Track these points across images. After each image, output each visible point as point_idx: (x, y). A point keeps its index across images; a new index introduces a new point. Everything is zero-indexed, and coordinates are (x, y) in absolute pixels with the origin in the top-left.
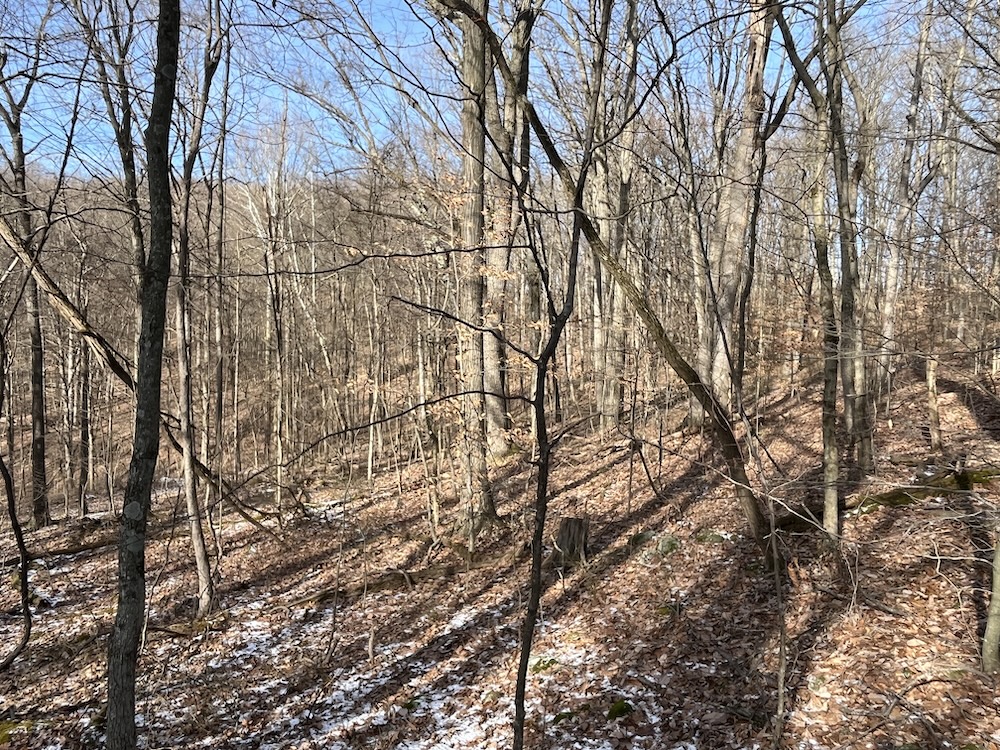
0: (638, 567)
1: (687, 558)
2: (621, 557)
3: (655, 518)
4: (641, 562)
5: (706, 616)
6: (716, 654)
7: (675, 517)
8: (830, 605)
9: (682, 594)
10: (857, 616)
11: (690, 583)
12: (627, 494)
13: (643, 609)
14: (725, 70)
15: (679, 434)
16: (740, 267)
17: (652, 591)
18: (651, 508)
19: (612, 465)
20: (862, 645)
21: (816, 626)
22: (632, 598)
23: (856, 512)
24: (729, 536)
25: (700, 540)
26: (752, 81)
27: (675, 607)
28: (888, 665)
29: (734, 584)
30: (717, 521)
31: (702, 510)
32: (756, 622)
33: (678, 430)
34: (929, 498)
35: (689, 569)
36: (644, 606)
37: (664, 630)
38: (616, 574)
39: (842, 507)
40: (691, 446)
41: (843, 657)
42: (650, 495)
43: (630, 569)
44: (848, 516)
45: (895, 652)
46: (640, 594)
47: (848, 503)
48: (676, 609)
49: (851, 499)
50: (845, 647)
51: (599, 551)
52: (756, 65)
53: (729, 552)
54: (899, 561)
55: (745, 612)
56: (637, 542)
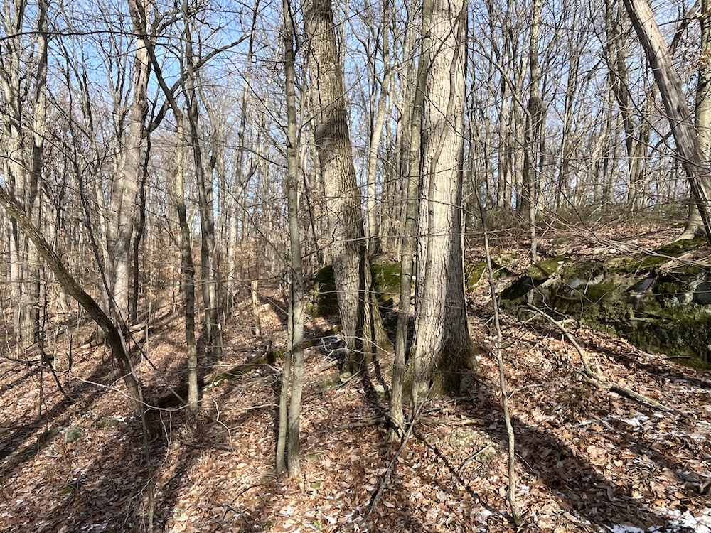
0: (46, 460)
1: (89, 442)
2: (30, 454)
3: (64, 416)
4: (49, 454)
5: (102, 485)
6: (107, 514)
7: (83, 410)
8: (190, 455)
9: (83, 473)
10: (207, 457)
11: (90, 463)
12: (38, 400)
13: (48, 494)
14: (121, 77)
15: (88, 345)
16: (133, 220)
17: (57, 476)
18: (61, 407)
19: (25, 377)
20: (211, 476)
21: (181, 471)
22: (38, 487)
23: (210, 386)
24: (123, 419)
25: (100, 427)
26: (139, 90)
27: (75, 485)
29: (125, 455)
30: (115, 409)
31: (104, 401)
32: (140, 479)
33: (87, 342)
34: (253, 371)
35: (90, 451)
36: (49, 491)
37: (65, 505)
38: (25, 470)
39: (201, 385)
40: (97, 354)
41: (198, 488)
42: (61, 397)
43: (38, 462)
44: (206, 390)
45: (230, 475)
46: (48, 480)
47: (206, 381)
49: (207, 378)
50: (199, 481)
51: (9, 453)
52: (141, 79)
53: (123, 431)
54: (235, 414)
55: (132, 474)
56: (46, 438)
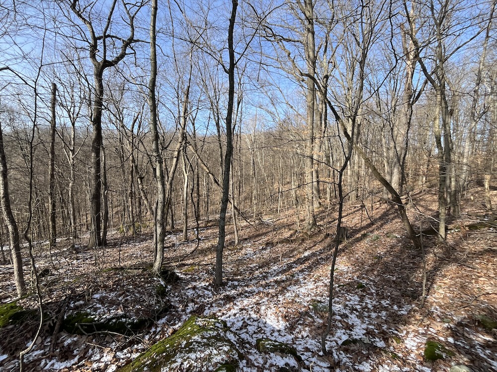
0: (365, 244)
1: (383, 242)
2: (359, 240)
3: (370, 229)
4: (366, 242)
5: (391, 261)
6: (396, 273)
7: (378, 229)
8: (442, 261)
9: (382, 253)
10: (455, 267)
11: (385, 250)
12: (360, 221)
13: (368, 257)
14: (395, 84)
15: (379, 203)
16: (402, 148)
17: (371, 251)
18: (369, 226)
19: (354, 212)
20: (457, 277)
21: (436, 268)
22: (363, 253)
23: (452, 231)
24: (399, 236)
25: (388, 237)
26: (407, 86)
27: (380, 257)
28: (470, 286)
29: (402, 252)
30: (394, 231)
31: (387, 227)
32: (411, 265)
33: (378, 202)
34: (486, 228)
35: (384, 246)
36: (368, 256)
37: (375, 264)
38: (357, 245)
39: (446, 229)
40: (383, 207)
41: (449, 280)
42: (369, 221)
43: (362, 244)
44: (449, 232)
45: (473, 281)
46: (367, 251)
47: (449, 228)
48: (379, 258)
49: (450, 227)
50: (450, 277)
51: (351, 238)
52: (408, 80)
53: (399, 241)
54: (473, 249)
55: (407, 261)
56: (364, 236)
